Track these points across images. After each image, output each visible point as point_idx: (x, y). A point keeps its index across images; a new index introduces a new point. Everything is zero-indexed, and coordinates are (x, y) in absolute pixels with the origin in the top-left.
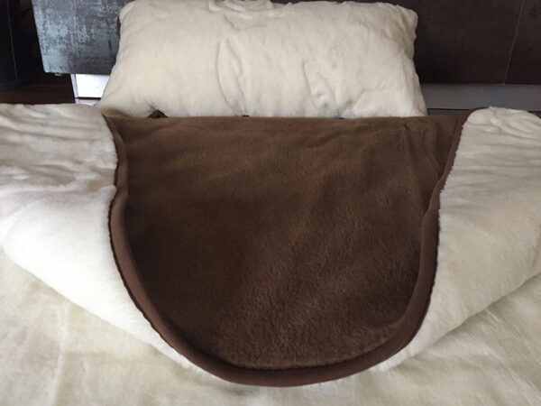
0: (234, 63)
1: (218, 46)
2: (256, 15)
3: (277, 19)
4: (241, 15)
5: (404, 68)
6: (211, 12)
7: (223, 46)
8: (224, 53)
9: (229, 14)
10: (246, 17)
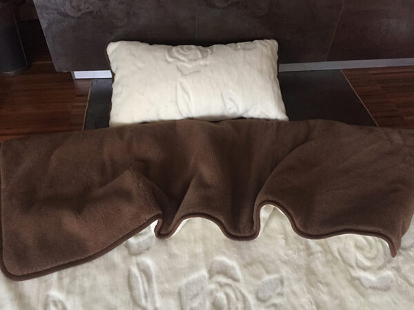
0: (186, 96)
1: (176, 87)
2: (194, 64)
3: (206, 65)
4: (186, 64)
5: (273, 89)
6: (169, 63)
7: (179, 86)
8: (180, 91)
9: (179, 64)
10: (189, 66)
